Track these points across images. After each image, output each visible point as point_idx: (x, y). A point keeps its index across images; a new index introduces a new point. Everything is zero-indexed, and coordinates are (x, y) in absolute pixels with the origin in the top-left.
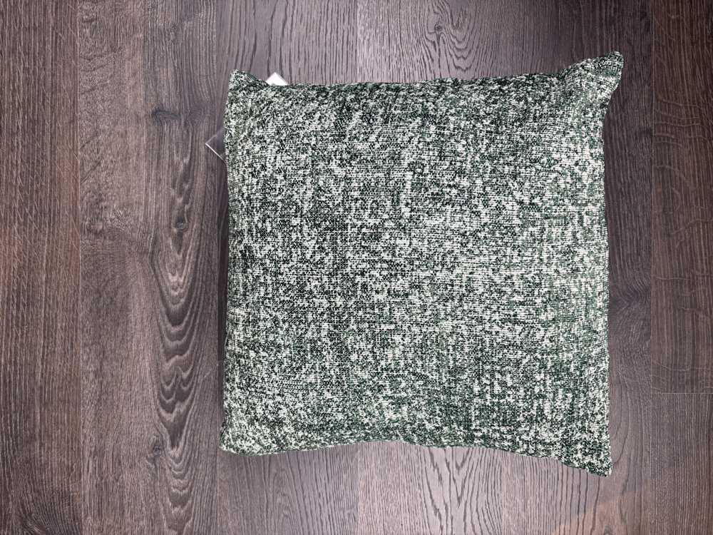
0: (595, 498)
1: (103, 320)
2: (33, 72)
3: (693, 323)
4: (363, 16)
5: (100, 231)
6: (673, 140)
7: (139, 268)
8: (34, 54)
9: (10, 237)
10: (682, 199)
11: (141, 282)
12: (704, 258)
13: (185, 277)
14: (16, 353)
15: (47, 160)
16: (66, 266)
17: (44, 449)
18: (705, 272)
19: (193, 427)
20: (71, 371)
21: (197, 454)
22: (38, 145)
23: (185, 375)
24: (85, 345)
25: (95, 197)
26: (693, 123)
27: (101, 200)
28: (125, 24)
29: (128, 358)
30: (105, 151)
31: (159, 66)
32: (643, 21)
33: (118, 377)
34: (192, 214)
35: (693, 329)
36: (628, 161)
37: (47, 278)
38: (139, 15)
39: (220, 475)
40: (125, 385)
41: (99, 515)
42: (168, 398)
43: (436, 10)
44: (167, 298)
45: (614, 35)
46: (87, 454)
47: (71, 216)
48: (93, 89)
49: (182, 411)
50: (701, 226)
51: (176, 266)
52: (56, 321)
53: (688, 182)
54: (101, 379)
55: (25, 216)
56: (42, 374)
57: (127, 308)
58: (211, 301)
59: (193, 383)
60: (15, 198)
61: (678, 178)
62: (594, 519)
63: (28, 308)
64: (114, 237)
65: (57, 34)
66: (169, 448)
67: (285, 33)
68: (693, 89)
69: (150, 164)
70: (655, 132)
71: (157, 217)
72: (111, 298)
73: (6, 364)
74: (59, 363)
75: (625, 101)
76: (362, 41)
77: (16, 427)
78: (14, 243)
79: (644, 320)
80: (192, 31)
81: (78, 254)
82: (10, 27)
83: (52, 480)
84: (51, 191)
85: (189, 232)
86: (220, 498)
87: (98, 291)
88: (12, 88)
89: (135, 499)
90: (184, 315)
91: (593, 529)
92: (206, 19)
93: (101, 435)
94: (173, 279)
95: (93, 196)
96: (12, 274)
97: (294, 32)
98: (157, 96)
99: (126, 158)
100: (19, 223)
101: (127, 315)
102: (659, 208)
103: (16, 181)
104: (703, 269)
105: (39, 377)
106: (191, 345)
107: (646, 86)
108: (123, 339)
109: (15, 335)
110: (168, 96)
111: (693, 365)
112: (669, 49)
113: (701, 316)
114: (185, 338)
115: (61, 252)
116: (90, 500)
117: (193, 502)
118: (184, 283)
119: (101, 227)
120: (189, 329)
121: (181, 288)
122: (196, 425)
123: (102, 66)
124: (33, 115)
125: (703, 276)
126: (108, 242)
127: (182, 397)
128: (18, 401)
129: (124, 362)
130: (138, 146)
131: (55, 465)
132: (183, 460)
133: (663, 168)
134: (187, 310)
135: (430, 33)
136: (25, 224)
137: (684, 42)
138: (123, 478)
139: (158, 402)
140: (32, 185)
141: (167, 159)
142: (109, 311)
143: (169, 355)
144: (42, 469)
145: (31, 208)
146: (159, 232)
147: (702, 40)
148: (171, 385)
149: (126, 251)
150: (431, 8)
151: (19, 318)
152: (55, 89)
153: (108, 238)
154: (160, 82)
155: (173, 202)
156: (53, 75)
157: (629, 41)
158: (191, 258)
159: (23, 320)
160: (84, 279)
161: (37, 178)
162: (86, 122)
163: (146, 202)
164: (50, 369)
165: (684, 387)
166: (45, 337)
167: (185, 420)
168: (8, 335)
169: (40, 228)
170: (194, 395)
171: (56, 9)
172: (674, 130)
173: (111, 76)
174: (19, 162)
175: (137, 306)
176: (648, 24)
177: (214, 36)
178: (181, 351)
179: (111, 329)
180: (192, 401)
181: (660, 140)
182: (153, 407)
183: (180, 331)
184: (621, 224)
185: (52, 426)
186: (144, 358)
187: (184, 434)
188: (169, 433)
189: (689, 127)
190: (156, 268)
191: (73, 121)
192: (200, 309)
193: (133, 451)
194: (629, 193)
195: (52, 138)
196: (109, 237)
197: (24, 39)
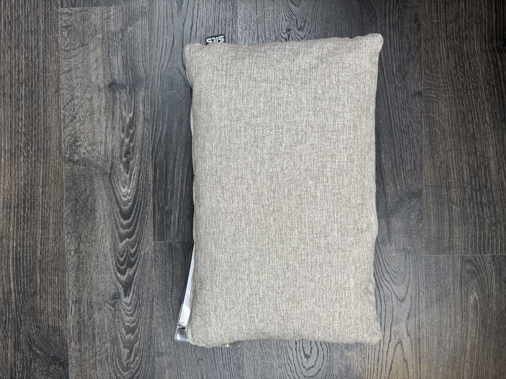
0: (391, 321)
1: (80, 217)
2: (31, 59)
3: (449, 212)
4: (241, 22)
5: (77, 161)
6: (435, 98)
7: (101, 183)
8: (31, 48)
9: (18, 166)
10: (441, 135)
11: (103, 192)
12: (455, 171)
13: (131, 189)
14: (23, 239)
15: (41, 116)
16: (55, 183)
17: (43, 300)
18: (456, 180)
19: (138, 284)
20: (59, 250)
21: (141, 300)
22: (35, 106)
23: (133, 251)
24: (69, 233)
25: (73, 139)
26: (448, 87)
27: (77, 141)
28: (90, 28)
29: (95, 241)
30: (78, 110)
31: (112, 56)
32: (416, 24)
33: (90, 253)
34: (135, 149)
35: (449, 215)
36: (408, 112)
37: (43, 191)
38: (99, 23)
39: (156, 314)
40: (94, 258)
41: (79, 340)
42: (122, 266)
43: (287, 19)
44: (120, 202)
45: (398, 33)
46: (70, 302)
47: (58, 151)
48: (70, 70)
49: (131, 273)
50: (453, 152)
51: (126, 182)
52: (49, 218)
53: (445, 124)
54: (79, 254)
55: (28, 152)
56: (41, 252)
57: (94, 209)
58: (148, 204)
59: (138, 256)
60: (21, 140)
61: (438, 122)
62: (391, 334)
63: (31, 210)
64: (85, 164)
65: (46, 35)
66: (123, 297)
67: (192, 34)
68: (447, 66)
69: (108, 117)
70: (424, 94)
71: (113, 151)
72: (84, 203)
73: (17, 247)
74: (52, 245)
75: (405, 74)
76: (241, 38)
77: (24, 286)
78: (21, 169)
79: (419, 210)
80: (133, 33)
81: (62, 175)
82: (15, 31)
83: (48, 320)
84: (44, 135)
85: (133, 160)
86: (156, 328)
87: (76, 199)
88: (17, 70)
89: (102, 329)
90: (131, 213)
91: (390, 341)
92: (142, 25)
93: (80, 290)
94: (124, 190)
95: (71, 139)
96: (20, 189)
97: (198, 33)
98: (112, 74)
99: (92, 114)
100: (24, 156)
101: (95, 213)
102: (427, 141)
103: (21, 129)
104: (455, 179)
105: (38, 254)
106: (136, 232)
107: (418, 66)
108: (92, 229)
109: (22, 228)
110: (119, 75)
111: (450, 238)
112: (432, 41)
113: (454, 207)
114: (132, 227)
115: (51, 175)
116: (73, 332)
117: (139, 331)
118: (130, 193)
119: (77, 158)
120: (135, 221)
121: (129, 196)
122: (140, 282)
123: (76, 56)
124: (31, 87)
125: (455, 182)
126: (81, 167)
127: (130, 265)
128: (25, 270)
129: (93, 244)
130: (100, 106)
131: (50, 310)
132: (132, 305)
133: (429, 116)
134: (133, 210)
135: (284, 33)
136: (28, 157)
137: (441, 37)
138: (94, 317)
139: (116, 268)
140: (32, 132)
141: (119, 115)
142: (83, 211)
143: (122, 238)
144: (42, 312)
145: (32, 147)
146: (114, 161)
147: (453, 36)
148: (124, 257)
149: (93, 173)
150: (284, 18)
151: (25, 217)
152: (46, 70)
153: (81, 165)
154: (113, 65)
155: (123, 141)
156: (44, 62)
157: (407, 37)
158: (135, 176)
159: (28, 218)
160: (67, 191)
161: (35, 128)
162: (66, 91)
163: (106, 142)
164: (46, 249)
165: (444, 252)
166: (42, 229)
167: (133, 279)
168: (18, 228)
169: (38, 159)
170: (138, 264)
171: (45, 19)
172: (435, 92)
173: (82, 62)
174: (23, 117)
175: (101, 208)
176: (419, 26)
177: (147, 36)
178: (130, 235)
179: (85, 222)
180: (137, 267)
181: (427, 98)
182: (113, 271)
183: (129, 223)
184: (404, 151)
185: (47, 286)
186: (106, 241)
187: (133, 288)
188: (123, 287)
189: (445, 90)
190: (113, 183)
191: (58, 90)
192: (141, 209)
193: (100, 300)
194: (408, 132)
195: (44, 102)
196: (83, 164)
197: (25, 39)
